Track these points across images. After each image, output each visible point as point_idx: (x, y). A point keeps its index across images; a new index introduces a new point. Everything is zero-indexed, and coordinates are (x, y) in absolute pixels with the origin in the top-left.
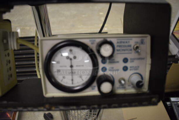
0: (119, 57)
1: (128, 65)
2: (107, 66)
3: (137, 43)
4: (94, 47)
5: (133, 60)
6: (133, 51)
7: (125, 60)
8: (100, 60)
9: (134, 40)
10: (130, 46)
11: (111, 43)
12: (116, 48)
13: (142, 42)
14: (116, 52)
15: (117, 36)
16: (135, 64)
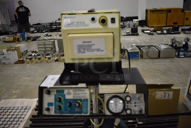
0: (133, 102)
1: (136, 104)
2: (129, 105)
3: (139, 96)
4: (124, 98)
5: (138, 103)
6: (138, 100)
7: (135, 103)
8: (126, 102)
9: (138, 95)
10: (136, 98)
11: (129, 96)
12: (132, 98)
13: (141, 96)
14: (131, 100)
15: (133, 94)
16: (139, 104)
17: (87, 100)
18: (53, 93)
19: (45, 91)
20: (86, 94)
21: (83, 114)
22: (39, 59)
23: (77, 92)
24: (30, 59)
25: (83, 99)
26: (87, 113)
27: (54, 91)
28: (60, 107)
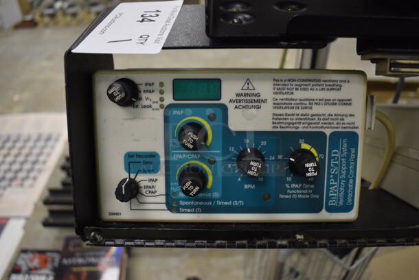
17: (352, 138)
18: (155, 97)
19: (103, 84)
20: (347, 102)
21: (324, 216)
22: (74, 15)
23: (299, 94)
24: (52, 16)
25: (328, 132)
26: (348, 209)
27: (161, 84)
28: (198, 176)
